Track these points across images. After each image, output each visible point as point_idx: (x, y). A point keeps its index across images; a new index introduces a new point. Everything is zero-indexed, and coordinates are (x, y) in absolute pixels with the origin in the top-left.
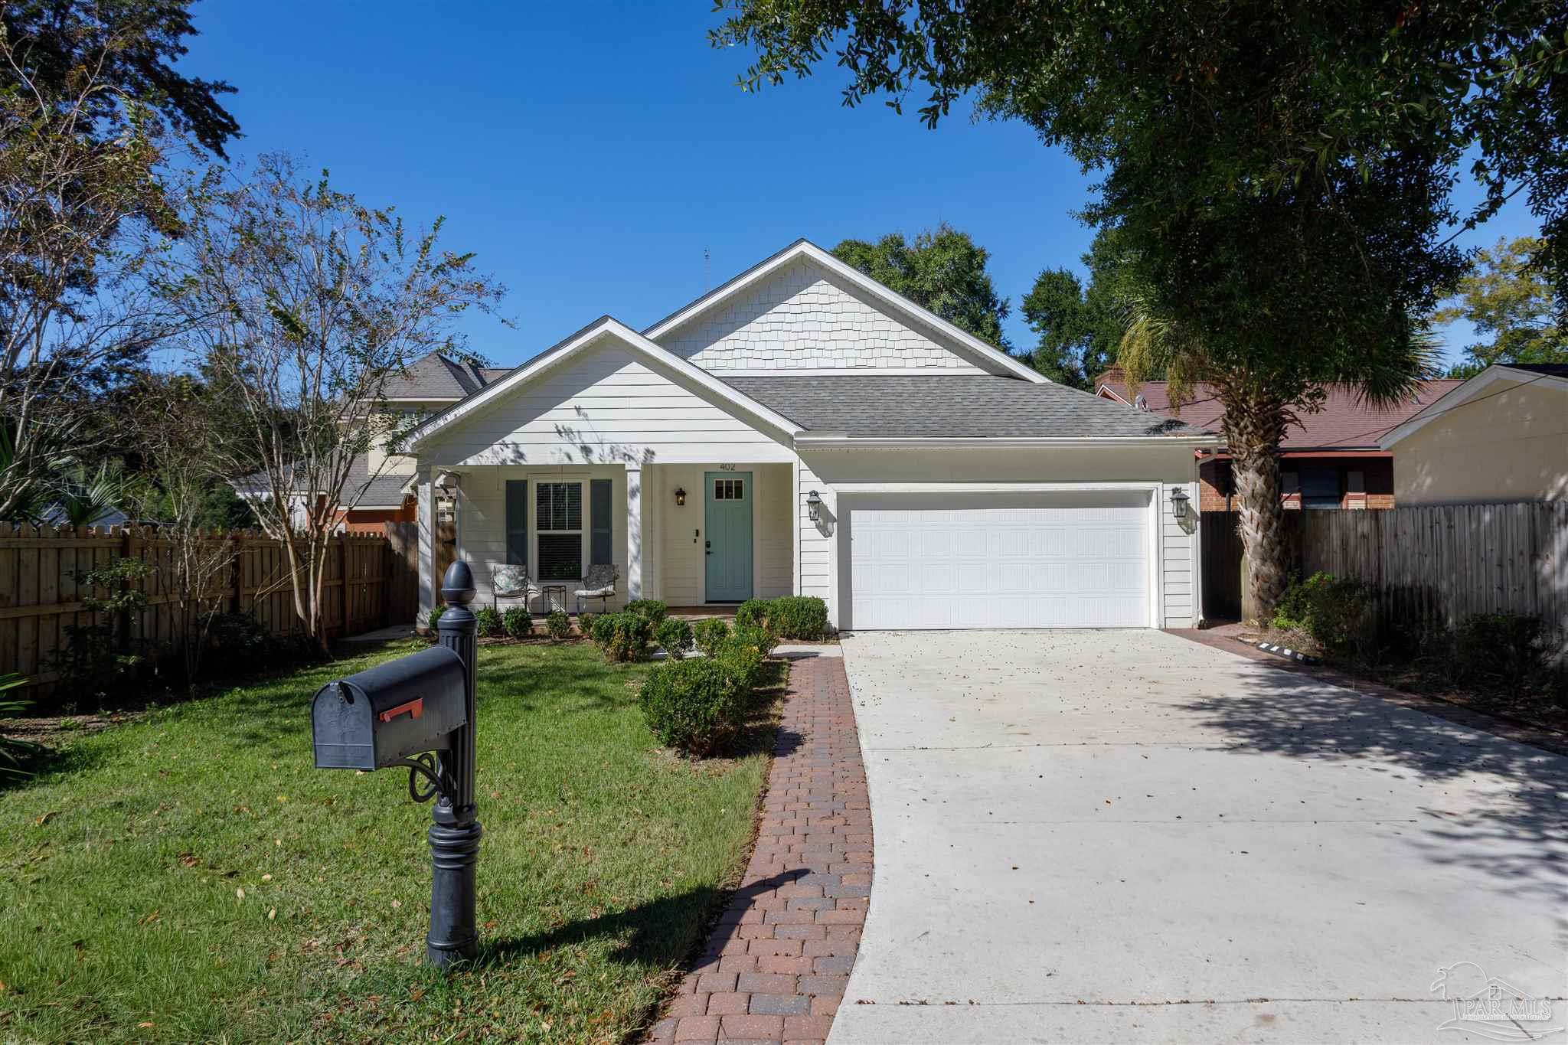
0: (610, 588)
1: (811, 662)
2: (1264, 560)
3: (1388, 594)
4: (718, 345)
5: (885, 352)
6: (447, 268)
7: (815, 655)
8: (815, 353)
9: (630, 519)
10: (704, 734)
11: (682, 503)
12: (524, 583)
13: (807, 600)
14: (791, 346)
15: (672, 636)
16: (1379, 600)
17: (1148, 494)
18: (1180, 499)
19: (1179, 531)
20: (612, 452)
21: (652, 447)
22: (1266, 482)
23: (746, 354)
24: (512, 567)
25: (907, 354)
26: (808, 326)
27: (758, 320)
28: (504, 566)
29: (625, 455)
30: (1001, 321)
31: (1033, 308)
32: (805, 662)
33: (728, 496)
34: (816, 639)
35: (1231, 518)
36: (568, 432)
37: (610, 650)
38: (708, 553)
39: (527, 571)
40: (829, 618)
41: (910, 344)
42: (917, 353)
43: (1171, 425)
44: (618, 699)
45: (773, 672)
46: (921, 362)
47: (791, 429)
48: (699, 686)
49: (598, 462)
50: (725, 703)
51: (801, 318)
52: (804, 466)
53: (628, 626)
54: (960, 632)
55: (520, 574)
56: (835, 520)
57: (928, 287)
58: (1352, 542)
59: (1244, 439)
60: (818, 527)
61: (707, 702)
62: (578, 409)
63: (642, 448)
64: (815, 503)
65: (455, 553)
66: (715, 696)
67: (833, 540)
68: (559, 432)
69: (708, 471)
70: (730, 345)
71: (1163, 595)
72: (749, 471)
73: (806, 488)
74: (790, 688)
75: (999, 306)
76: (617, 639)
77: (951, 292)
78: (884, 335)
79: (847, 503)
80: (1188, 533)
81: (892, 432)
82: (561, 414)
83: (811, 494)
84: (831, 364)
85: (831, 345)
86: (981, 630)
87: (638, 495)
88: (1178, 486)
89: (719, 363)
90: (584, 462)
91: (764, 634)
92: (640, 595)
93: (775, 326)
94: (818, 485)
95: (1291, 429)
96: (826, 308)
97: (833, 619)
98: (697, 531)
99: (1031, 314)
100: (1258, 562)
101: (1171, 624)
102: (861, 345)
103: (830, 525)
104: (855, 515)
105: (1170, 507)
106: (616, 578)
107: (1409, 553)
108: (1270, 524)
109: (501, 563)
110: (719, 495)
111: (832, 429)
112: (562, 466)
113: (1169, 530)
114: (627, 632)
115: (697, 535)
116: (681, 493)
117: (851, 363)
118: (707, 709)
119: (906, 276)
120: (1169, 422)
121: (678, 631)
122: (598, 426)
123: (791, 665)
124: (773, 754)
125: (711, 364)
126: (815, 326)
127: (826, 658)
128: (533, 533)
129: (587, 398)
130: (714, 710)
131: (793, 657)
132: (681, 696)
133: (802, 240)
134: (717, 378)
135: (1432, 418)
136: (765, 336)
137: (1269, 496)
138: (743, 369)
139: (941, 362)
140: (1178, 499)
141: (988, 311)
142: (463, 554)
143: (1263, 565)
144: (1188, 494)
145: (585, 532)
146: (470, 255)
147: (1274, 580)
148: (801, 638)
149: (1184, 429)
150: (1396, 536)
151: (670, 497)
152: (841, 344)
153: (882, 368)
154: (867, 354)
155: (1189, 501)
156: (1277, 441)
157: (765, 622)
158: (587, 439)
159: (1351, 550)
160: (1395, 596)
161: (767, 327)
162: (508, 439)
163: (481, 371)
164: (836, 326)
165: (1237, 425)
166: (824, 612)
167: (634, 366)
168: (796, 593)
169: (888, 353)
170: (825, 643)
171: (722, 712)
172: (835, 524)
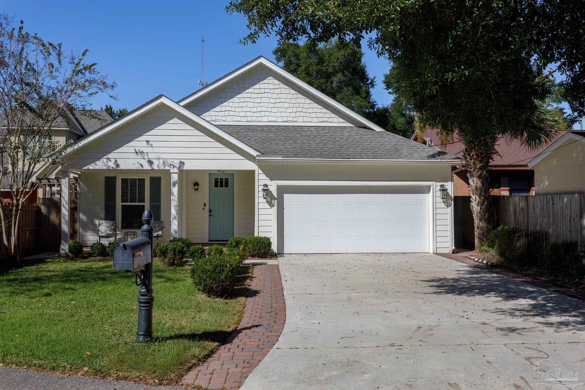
0: (160, 233)
1: (263, 266)
2: (481, 220)
3: (531, 235)
4: (217, 109)
5: (302, 114)
6: (83, 71)
7: (265, 264)
8: (267, 114)
9: (172, 197)
10: (218, 286)
11: (197, 189)
12: (115, 230)
13: (261, 238)
14: (253, 110)
15: (196, 254)
16: (528, 238)
17: (429, 187)
18: (444, 190)
19: (443, 205)
20: (164, 164)
21: (182, 161)
22: (482, 182)
23: (232, 113)
24: (108, 221)
25: (314, 115)
26: (263, 100)
27: (238, 96)
28: (104, 221)
29: (171, 165)
30: (371, 89)
31: (389, 82)
32: (260, 266)
33: (221, 186)
34: (266, 257)
35: (466, 200)
36: (142, 153)
37: (166, 260)
38: (210, 215)
39: (116, 223)
40: (272, 248)
41: (315, 110)
42: (318, 115)
43: (440, 154)
44: (175, 279)
45: (246, 270)
46: (320, 120)
47: (254, 153)
48: (216, 267)
49: (156, 168)
50: (227, 274)
51: (260, 95)
52: (260, 172)
53: (175, 249)
54: (337, 255)
55: (112, 225)
56: (276, 199)
57: (330, 70)
58: (518, 211)
59: (472, 161)
60: (267, 202)
61: (220, 273)
62: (147, 142)
63: (178, 161)
64: (266, 190)
65: (76, 215)
66: (223, 271)
67: (275, 209)
68: (137, 153)
69: (211, 173)
70: (223, 109)
71: (435, 237)
72: (232, 173)
73: (262, 183)
74: (253, 276)
75: (370, 81)
76: (170, 255)
77: (343, 73)
78: (301, 105)
79: (282, 190)
80: (447, 206)
81: (304, 156)
82: (139, 143)
83: (264, 185)
84: (274, 119)
85: (275, 110)
86: (347, 254)
87: (177, 185)
88: (443, 183)
89: (218, 118)
90: (149, 168)
91: (241, 252)
92: (177, 236)
93: (247, 100)
94: (268, 182)
95: (495, 157)
96: (272, 91)
97: (274, 248)
98: (205, 204)
99: (388, 85)
100: (478, 220)
101: (440, 251)
102: (290, 110)
103: (273, 201)
104: (287, 197)
105: (439, 194)
106: (163, 228)
107: (539, 215)
108: (484, 202)
109: (102, 220)
110: (216, 186)
111: (275, 154)
112: (137, 170)
113: (438, 205)
114: (175, 252)
115: (205, 206)
116: (196, 184)
117: (285, 119)
118: (220, 276)
119: (318, 64)
120: (439, 152)
121: (199, 251)
122: (156, 150)
123: (253, 268)
124: (247, 297)
125: (213, 118)
126: (267, 100)
127: (270, 265)
128: (119, 204)
129: (151, 135)
130: (223, 277)
131: (254, 265)
132: (209, 271)
133: (261, 56)
134: (215, 126)
135: (549, 153)
136: (241, 105)
137: (483, 189)
138: (230, 121)
139: (330, 120)
140: (443, 190)
141: (364, 84)
142: (81, 216)
143: (480, 222)
144: (447, 187)
145: (147, 204)
146: (94, 64)
147: (485, 229)
148: (258, 257)
149: (446, 156)
150: (534, 208)
151: (191, 187)
152: (280, 110)
153: (300, 122)
154: (293, 115)
155: (448, 191)
156: (488, 162)
157: (242, 247)
158: (151, 156)
159: (518, 215)
160: (534, 235)
161: (242, 100)
162: (110, 156)
163: (74, 112)
164: (278, 101)
165: (469, 155)
166: (270, 244)
167: (175, 120)
168: (256, 235)
169: (304, 114)
170: (270, 259)
171: (226, 277)
172: (276, 201)
